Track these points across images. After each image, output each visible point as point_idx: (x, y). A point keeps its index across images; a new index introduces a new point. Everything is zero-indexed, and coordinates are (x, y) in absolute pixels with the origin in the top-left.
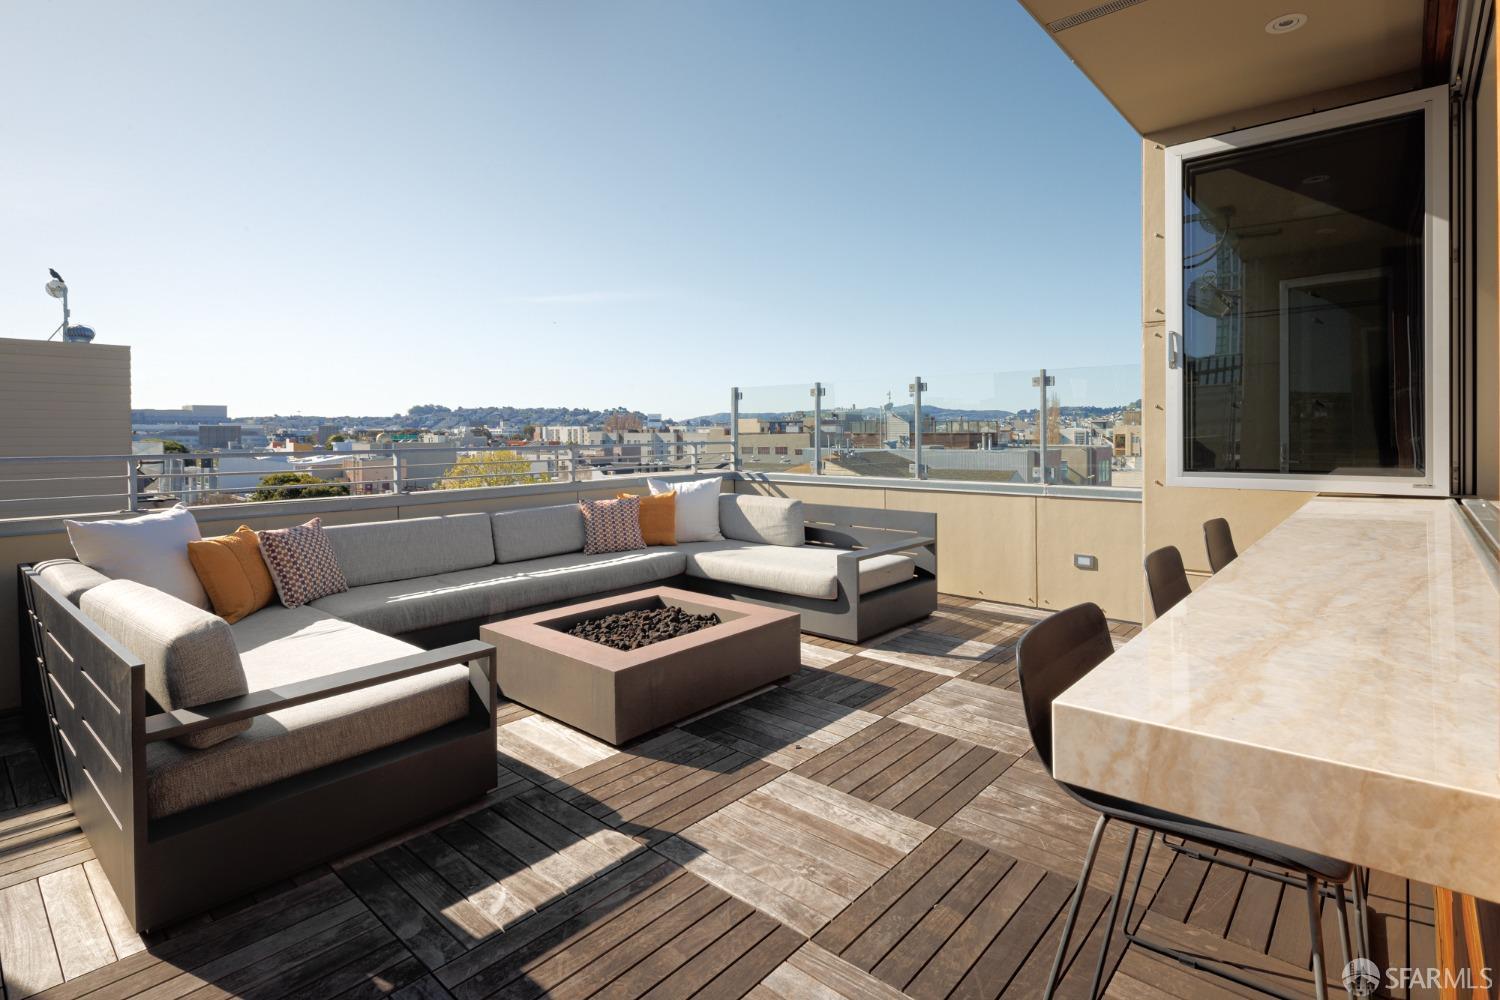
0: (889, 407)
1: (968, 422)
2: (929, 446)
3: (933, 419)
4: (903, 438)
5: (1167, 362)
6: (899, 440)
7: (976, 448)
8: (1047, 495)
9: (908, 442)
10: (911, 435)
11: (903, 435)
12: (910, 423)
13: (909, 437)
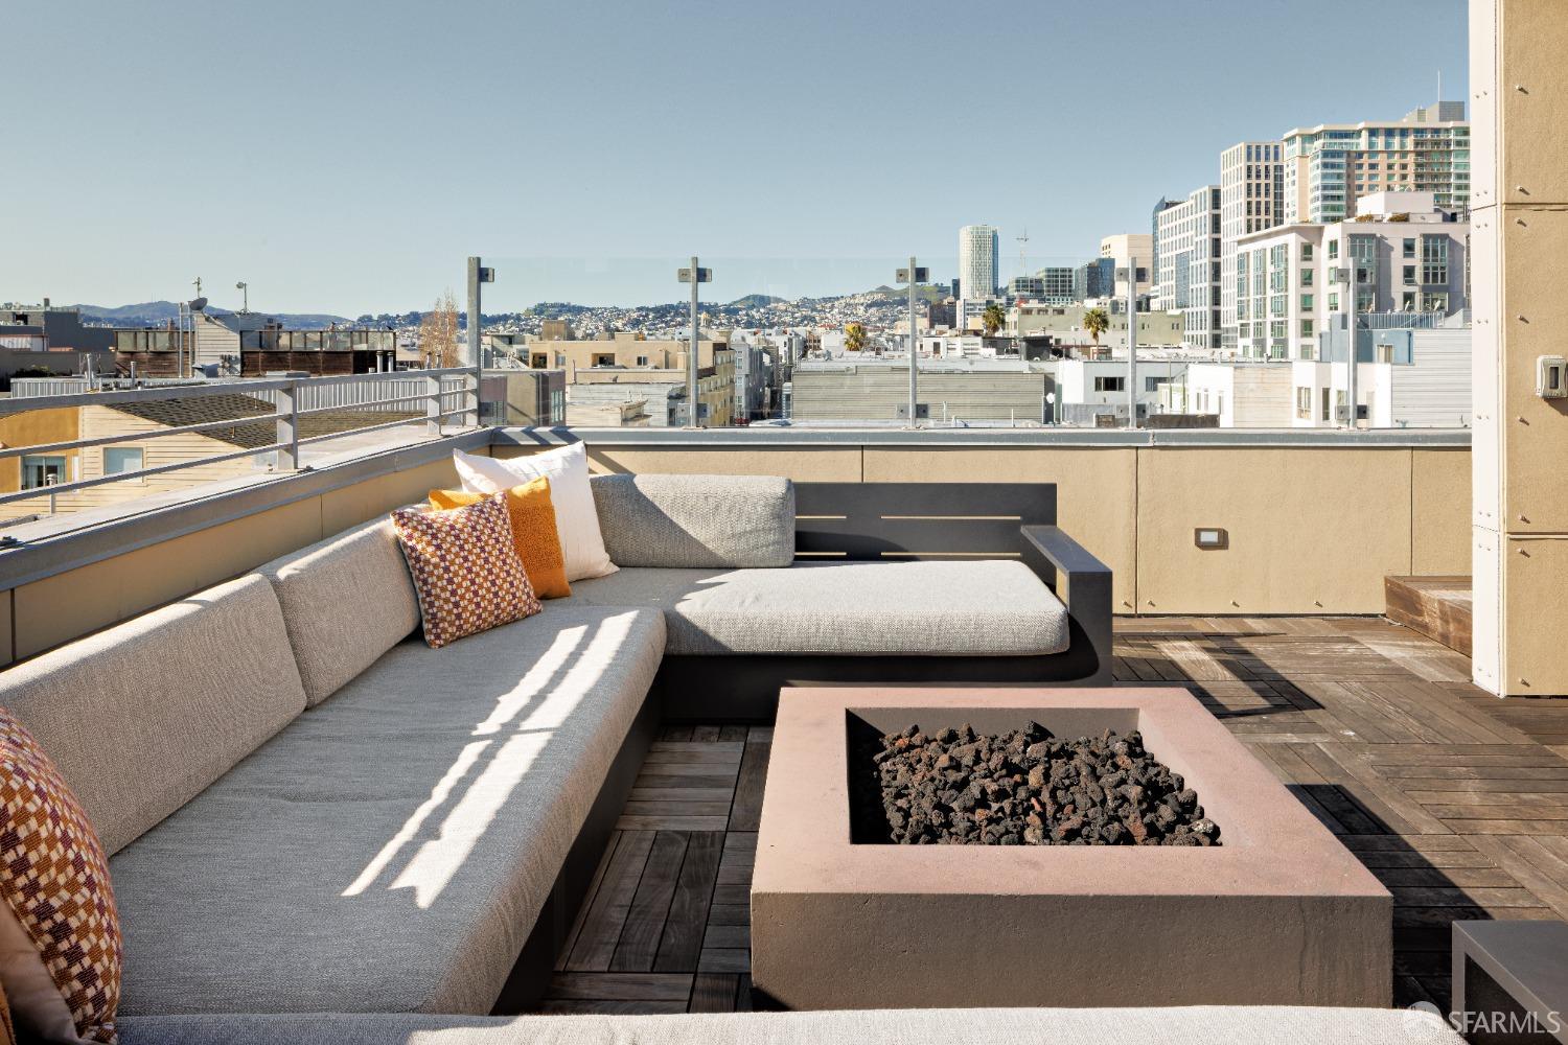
0: (199, 305)
4: (226, 359)
6: (220, 362)
8: (1156, 444)
9: (238, 367)
10: (242, 353)
11: (227, 354)
12: (241, 333)
13: (239, 357)
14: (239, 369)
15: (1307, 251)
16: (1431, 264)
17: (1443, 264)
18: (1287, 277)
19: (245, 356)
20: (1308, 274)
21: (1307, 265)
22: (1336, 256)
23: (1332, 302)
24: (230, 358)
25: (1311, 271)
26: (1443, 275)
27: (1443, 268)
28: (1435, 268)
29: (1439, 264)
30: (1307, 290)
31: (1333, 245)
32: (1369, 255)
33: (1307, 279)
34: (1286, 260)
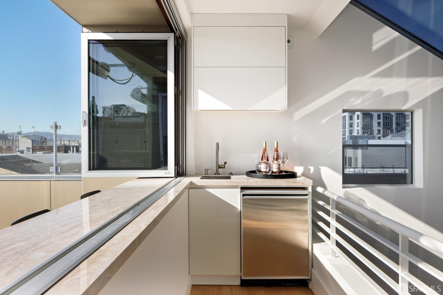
1: (64, 141)
2: (42, 152)
3: (45, 139)
4: (28, 148)
5: (82, 125)
6: (25, 149)
7: (68, 153)
8: (56, 179)
9: (31, 150)
10: (32, 147)
11: (28, 147)
12: (32, 141)
13: (31, 147)
14: (31, 151)
15: (351, 118)
16: (385, 121)
17: (388, 121)
18: (346, 125)
19: (33, 147)
20: (351, 124)
21: (351, 121)
22: (359, 119)
23: (358, 132)
24: (29, 148)
25: (352, 123)
26: (388, 124)
27: (388, 122)
28: (386, 122)
29: (387, 121)
30: (351, 129)
31: (358, 116)
32: (368, 119)
33: (351, 125)
34: (346, 120)
